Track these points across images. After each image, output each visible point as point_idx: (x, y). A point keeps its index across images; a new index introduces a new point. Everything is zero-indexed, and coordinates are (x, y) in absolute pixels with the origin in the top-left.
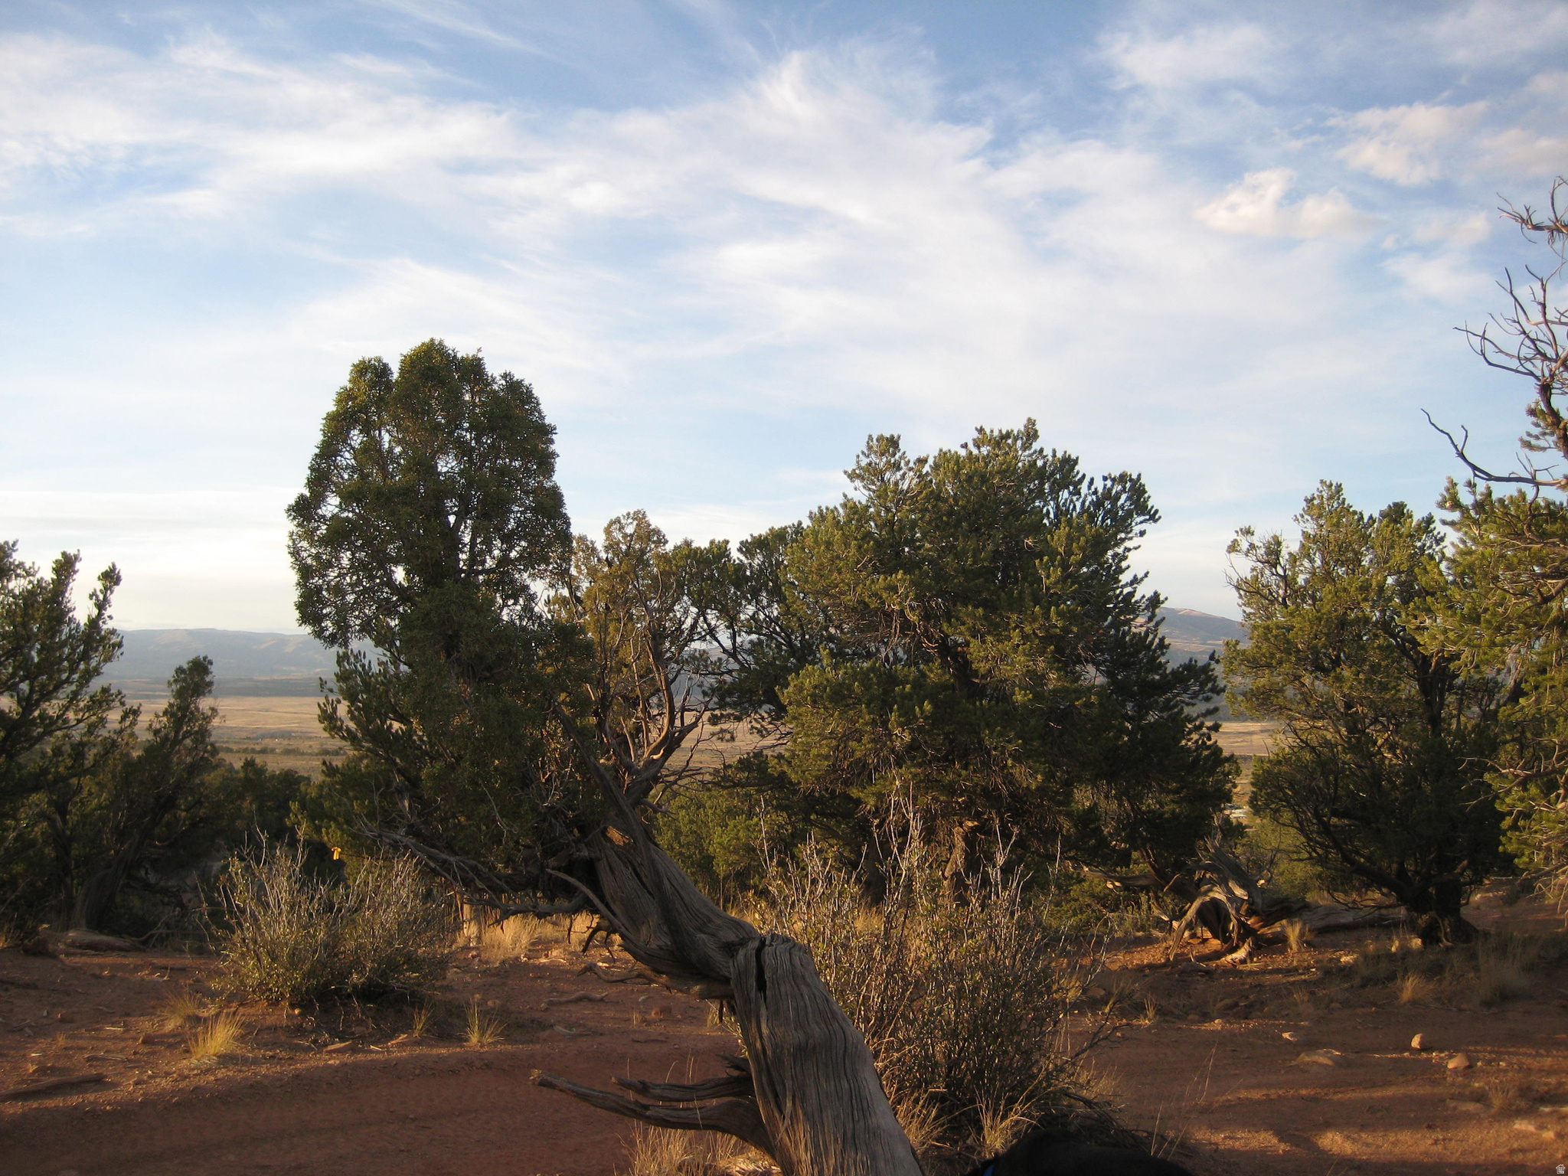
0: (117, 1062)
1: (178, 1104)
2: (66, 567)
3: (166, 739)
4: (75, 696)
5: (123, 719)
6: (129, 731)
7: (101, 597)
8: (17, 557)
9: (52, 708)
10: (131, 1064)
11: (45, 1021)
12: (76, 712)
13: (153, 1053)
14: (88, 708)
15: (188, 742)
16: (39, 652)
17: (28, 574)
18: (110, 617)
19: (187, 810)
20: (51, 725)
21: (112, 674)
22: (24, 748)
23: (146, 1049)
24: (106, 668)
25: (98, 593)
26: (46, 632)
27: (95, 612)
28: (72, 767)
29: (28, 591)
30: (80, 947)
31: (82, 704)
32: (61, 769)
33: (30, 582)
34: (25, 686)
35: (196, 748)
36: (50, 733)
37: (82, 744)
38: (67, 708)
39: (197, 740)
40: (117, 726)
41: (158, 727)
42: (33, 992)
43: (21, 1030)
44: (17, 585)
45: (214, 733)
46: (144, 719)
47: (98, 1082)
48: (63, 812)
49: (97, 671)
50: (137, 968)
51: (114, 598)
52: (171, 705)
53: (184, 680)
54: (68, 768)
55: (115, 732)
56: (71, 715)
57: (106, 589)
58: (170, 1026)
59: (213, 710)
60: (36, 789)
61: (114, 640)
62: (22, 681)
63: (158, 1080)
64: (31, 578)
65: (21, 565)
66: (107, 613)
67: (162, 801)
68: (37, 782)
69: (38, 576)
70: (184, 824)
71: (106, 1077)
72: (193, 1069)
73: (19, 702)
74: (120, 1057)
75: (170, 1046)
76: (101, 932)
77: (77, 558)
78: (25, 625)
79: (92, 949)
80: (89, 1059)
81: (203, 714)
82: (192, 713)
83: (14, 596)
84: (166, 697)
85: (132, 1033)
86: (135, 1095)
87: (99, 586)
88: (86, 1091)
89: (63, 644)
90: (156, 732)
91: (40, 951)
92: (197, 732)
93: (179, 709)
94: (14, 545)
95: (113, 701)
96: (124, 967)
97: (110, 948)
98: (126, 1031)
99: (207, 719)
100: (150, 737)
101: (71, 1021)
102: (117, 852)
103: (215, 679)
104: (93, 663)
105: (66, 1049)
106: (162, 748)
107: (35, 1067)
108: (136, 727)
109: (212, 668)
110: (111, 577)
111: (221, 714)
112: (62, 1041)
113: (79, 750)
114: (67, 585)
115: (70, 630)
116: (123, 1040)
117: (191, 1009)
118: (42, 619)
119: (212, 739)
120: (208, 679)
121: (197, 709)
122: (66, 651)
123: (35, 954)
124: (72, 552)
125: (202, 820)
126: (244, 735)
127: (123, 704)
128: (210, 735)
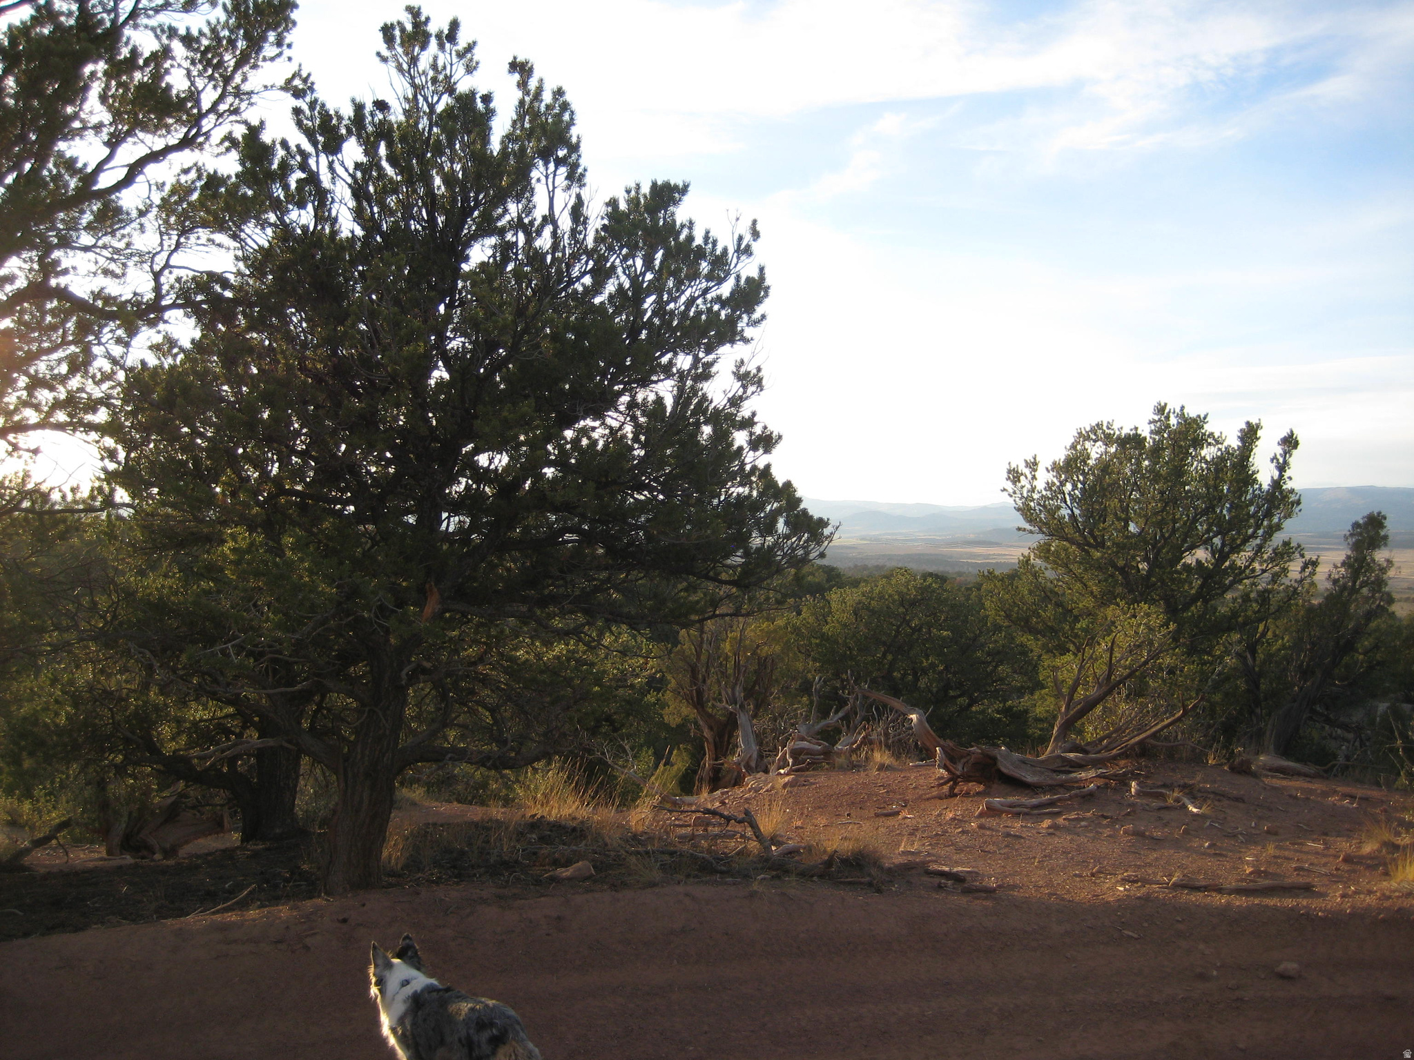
0: (1321, 875)
1: (1383, 921)
2: (1250, 434)
3: (1344, 587)
4: (1259, 549)
5: (1303, 569)
6: (1308, 581)
7: (1281, 460)
8: (1208, 428)
9: (1241, 559)
10: (1335, 878)
11: (1254, 832)
12: (1261, 563)
13: (1354, 871)
14: (1272, 560)
15: (1365, 591)
16: (1229, 510)
17: (1218, 442)
18: (1290, 478)
19: (1365, 654)
20: (1239, 574)
21: (1292, 529)
22: (1217, 594)
23: (1345, 867)
24: (1287, 524)
25: (1278, 457)
26: (1234, 493)
27: (1276, 474)
28: (1259, 611)
29: (1218, 457)
30: (1270, 770)
31: (1265, 556)
32: (1249, 613)
33: (1219, 449)
34: (1217, 541)
35: (1373, 596)
36: (1240, 582)
37: (1266, 591)
38: (1253, 560)
39: (1374, 590)
40: (1298, 576)
41: (1337, 577)
42: (1241, 805)
43: (1235, 836)
44: (1208, 452)
45: (1390, 582)
46: (1322, 571)
47: (1307, 889)
48: (1253, 652)
49: (1278, 527)
50: (1325, 794)
51: (1291, 460)
52: (1348, 557)
53: (1360, 534)
54: (1255, 613)
55: (1296, 581)
56: (1256, 565)
57: (1285, 453)
58: (1368, 848)
59: (1389, 562)
60: (1229, 629)
61: (1293, 498)
62: (1215, 536)
63: (1362, 896)
64: (1220, 446)
65: (1211, 435)
66: (1286, 475)
67: (1342, 642)
68: (1228, 624)
69: (1225, 444)
70: (1361, 667)
71: (1313, 886)
72: (1394, 891)
73: (1213, 554)
74: (1323, 870)
75: (1368, 867)
76: (1288, 759)
77: (1258, 426)
78: (1216, 487)
79: (1281, 773)
80: (1296, 869)
81: (1379, 565)
82: (1368, 564)
83: (1206, 462)
84: (1343, 550)
85: (1332, 851)
86: (1343, 906)
87: (1279, 450)
88: (1297, 896)
89: (1251, 503)
90: (1335, 582)
91: (1242, 770)
92: (1373, 583)
93: (1356, 560)
94: (1205, 418)
95: (1294, 553)
96: (1311, 791)
97: (1299, 774)
98: (1327, 848)
99: (1383, 570)
100: (1329, 585)
101: (1276, 834)
102: (1301, 689)
103: (1389, 533)
104: (1276, 520)
105: (1275, 857)
106: (1341, 595)
107: (1251, 869)
108: (1315, 577)
109: (1386, 523)
110: (1290, 442)
111: (1396, 565)
112: (1271, 850)
113: (1264, 596)
114: (1252, 450)
115: (1254, 491)
116: (1325, 856)
117: (1387, 836)
118: (1231, 482)
119: (1387, 589)
120: (1382, 533)
121: (1373, 560)
122: (1252, 509)
123: (1239, 773)
124: (1254, 421)
125: (1379, 663)
126: (1405, 585)
127: (1302, 556)
128: (1386, 585)
